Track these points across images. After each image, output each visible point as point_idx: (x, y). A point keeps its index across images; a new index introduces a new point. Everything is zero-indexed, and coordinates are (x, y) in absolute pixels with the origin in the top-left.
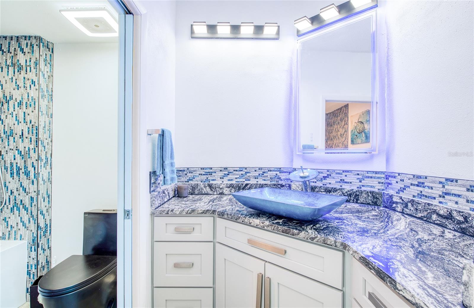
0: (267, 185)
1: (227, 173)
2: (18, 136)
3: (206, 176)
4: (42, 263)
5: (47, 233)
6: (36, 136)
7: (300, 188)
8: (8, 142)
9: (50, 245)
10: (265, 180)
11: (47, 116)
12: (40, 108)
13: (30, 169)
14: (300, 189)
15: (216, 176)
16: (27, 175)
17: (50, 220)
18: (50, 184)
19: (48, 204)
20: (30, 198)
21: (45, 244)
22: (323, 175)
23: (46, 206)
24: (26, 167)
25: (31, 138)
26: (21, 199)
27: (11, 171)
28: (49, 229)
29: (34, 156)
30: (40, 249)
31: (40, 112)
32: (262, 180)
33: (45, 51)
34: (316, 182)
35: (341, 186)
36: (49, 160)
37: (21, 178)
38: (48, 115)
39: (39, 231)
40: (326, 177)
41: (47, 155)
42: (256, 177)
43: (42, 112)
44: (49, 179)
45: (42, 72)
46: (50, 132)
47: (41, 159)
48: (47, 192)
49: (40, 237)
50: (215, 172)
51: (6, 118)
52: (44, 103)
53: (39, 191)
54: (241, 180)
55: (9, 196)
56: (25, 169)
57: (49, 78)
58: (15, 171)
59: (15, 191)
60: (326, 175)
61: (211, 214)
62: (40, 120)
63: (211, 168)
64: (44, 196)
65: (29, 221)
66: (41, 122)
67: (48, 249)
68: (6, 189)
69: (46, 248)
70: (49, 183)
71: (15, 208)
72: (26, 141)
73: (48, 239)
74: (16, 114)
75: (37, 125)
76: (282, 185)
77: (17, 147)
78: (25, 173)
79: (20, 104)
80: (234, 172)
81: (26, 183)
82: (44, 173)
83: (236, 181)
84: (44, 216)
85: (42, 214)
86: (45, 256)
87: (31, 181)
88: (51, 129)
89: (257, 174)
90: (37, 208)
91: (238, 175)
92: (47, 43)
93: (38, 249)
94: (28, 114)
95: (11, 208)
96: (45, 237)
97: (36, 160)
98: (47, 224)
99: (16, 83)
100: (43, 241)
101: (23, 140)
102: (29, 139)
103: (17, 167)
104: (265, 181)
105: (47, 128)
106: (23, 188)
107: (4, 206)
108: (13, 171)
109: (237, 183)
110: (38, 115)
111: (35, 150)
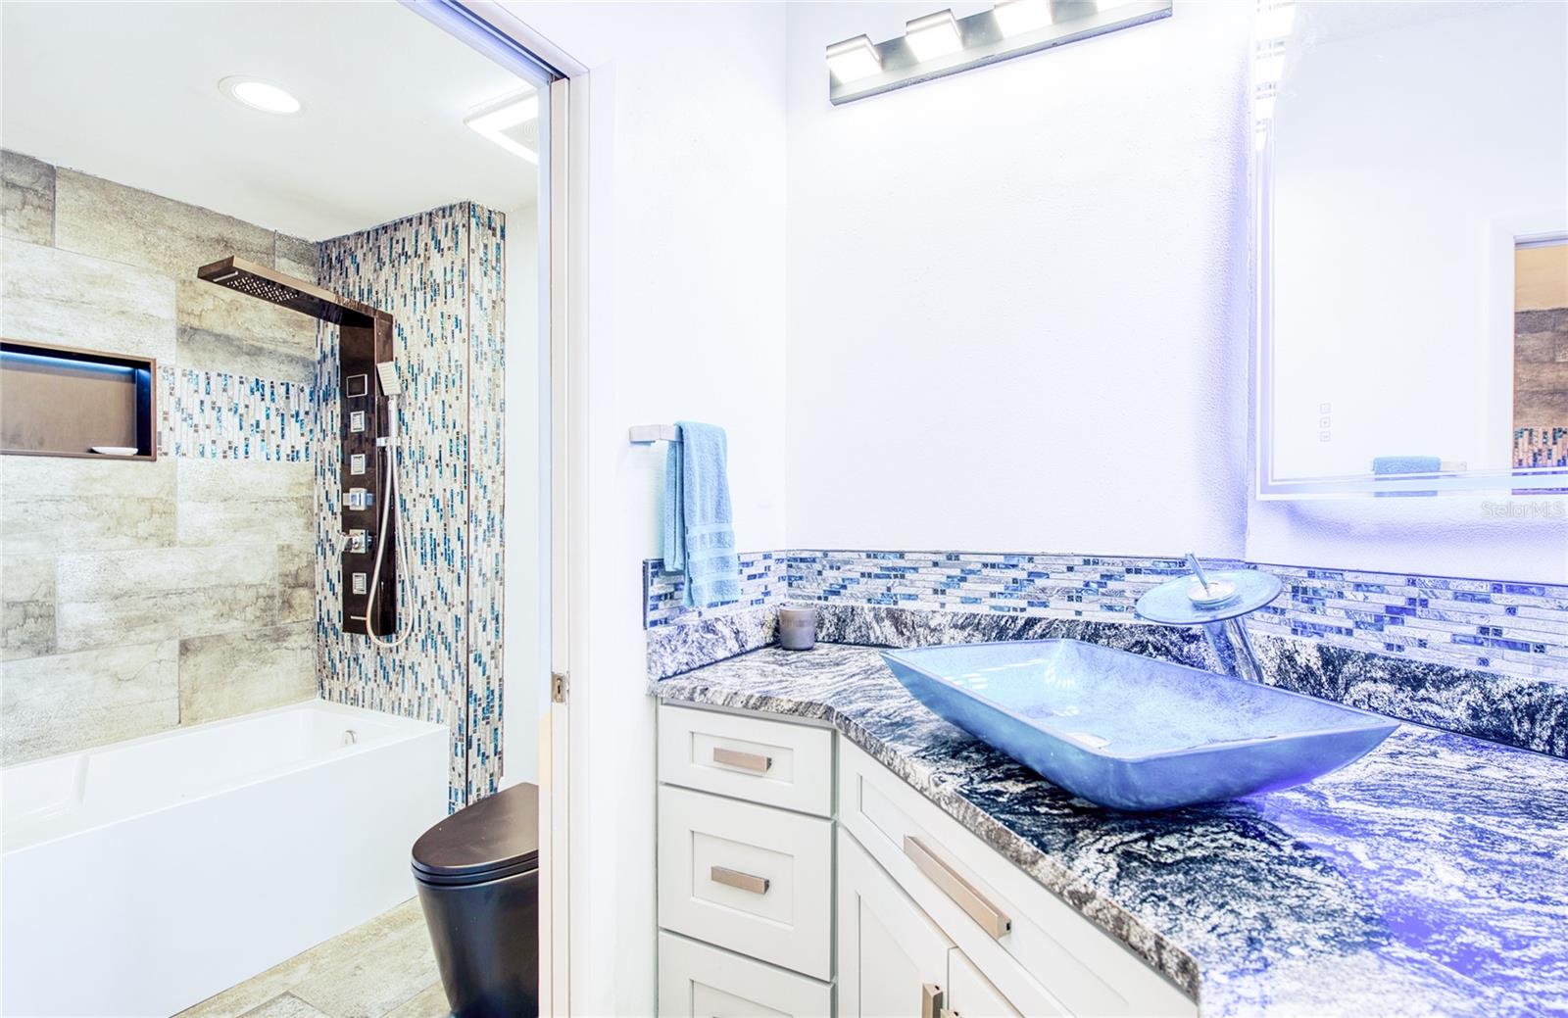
0: (1116, 628)
1: (956, 572)
3: (884, 580)
4: (479, 790)
5: (492, 712)
7: (1272, 654)
8: (417, 477)
9: (499, 746)
10: (1110, 608)
11: (490, 408)
12: (471, 387)
13: (455, 545)
14: (1272, 659)
15: (918, 584)
17: (500, 680)
18: (501, 584)
19: (494, 637)
21: (488, 741)
22: (1388, 603)
23: (489, 643)
24: (446, 541)
28: (497, 702)
29: (461, 510)
30: (473, 752)
32: (1097, 607)
33: (483, 236)
34: (1349, 632)
35: (1484, 662)
38: (493, 405)
39: (471, 707)
40: (1402, 610)
41: (492, 509)
42: (1075, 594)
44: (497, 572)
45: (477, 294)
48: (492, 607)
49: (475, 722)
50: (916, 569)
52: (481, 375)
53: (471, 602)
54: (1012, 602)
55: (420, 611)
57: (494, 307)
58: (429, 550)
59: (428, 599)
60: (1401, 602)
61: (820, 718)
62: (471, 418)
63: (901, 555)
64: (484, 616)
65: (453, 677)
66: (474, 423)
67: (495, 755)
69: (490, 751)
70: (498, 583)
71: (429, 640)
72: (448, 472)
73: (496, 729)
76: (1189, 636)
77: (431, 490)
80: (985, 571)
81: (447, 580)
82: (483, 555)
83: (993, 604)
84: (484, 668)
85: (480, 662)
86: (486, 771)
87: (455, 574)
88: (502, 440)
89: (1075, 581)
90: (465, 645)
91: (999, 582)
92: (487, 214)
93: (470, 751)
94: (450, 406)
96: (488, 723)
97: (465, 523)
98: (491, 688)
99: (429, 330)
100: (481, 733)
102: (453, 469)
104: (1111, 613)
106: (442, 592)
107: (410, 635)
109: (993, 612)
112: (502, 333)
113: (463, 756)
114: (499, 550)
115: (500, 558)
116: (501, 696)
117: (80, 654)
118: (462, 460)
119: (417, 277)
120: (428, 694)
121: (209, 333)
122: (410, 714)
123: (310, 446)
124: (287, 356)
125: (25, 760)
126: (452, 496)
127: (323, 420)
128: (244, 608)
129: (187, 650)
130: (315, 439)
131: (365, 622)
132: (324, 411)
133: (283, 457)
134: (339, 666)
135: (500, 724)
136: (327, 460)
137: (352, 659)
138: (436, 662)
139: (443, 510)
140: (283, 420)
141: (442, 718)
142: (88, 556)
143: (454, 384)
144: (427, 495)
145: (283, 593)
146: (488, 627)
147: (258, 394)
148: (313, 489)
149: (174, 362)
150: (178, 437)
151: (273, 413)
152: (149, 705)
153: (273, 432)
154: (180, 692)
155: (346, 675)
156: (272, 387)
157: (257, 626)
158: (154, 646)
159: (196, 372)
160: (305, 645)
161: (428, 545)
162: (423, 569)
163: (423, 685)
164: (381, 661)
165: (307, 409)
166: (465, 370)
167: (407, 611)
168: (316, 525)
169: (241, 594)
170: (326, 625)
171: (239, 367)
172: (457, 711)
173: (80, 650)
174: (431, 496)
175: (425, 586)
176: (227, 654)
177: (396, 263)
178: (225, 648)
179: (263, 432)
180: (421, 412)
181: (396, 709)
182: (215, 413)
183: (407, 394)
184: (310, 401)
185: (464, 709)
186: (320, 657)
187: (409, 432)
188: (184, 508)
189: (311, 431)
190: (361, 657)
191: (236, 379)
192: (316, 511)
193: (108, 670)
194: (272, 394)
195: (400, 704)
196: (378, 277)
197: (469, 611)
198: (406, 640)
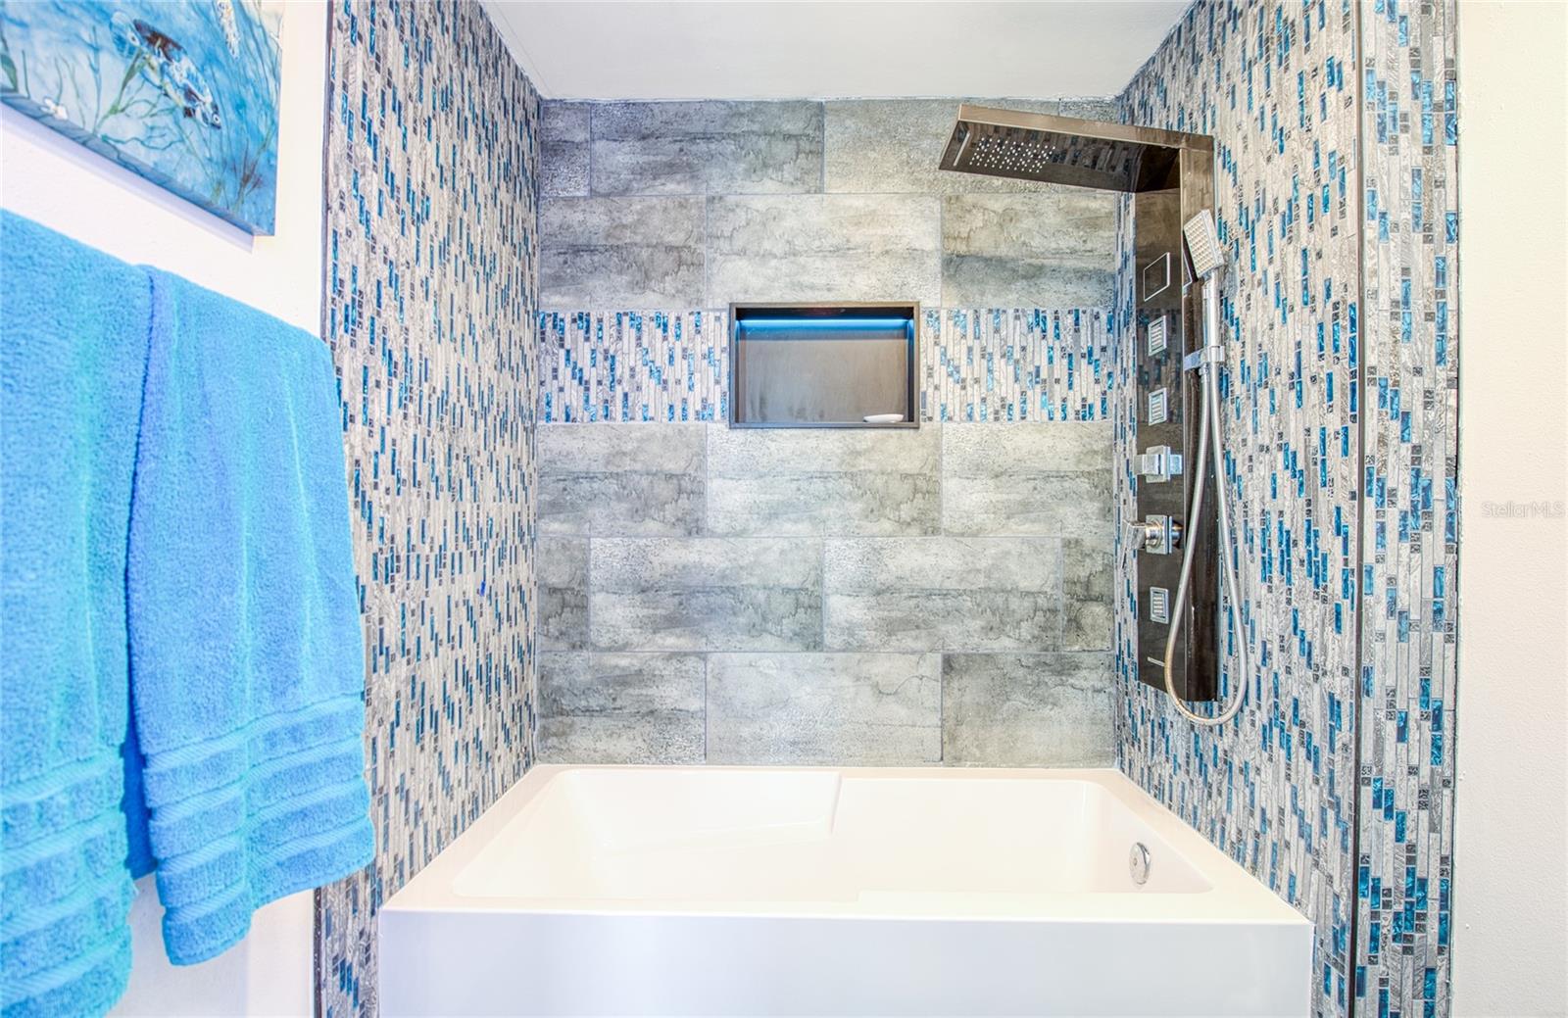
2: (1285, 377)
5: (1421, 928)
6: (1352, 359)
8: (1255, 413)
11: (1419, 237)
12: (1366, 195)
13: (1330, 544)
16: (1317, 576)
17: (1444, 860)
19: (1427, 758)
20: (1327, 700)
21: (1408, 992)
23: (1413, 771)
24: (1312, 535)
25: (1330, 376)
26: (1295, 694)
27: (1264, 550)
28: (1433, 909)
31: (1366, 222)
36: (1438, 493)
37: (1294, 591)
38: (1428, 228)
41: (1425, 466)
43: (1383, 215)
44: (1439, 612)
46: (1442, 328)
47: (1382, 488)
49: (1374, 938)
51: (1248, 308)
53: (1368, 672)
55: (1259, 670)
56: (1308, 542)
58: (1276, 554)
59: (1274, 647)
62: (1368, 264)
66: (1375, 273)
68: (1248, 634)
71: (1276, 731)
72: (1314, 394)
74: (1277, 276)
75: (1352, 298)
77: (1281, 435)
78: (1310, 563)
79: (1289, 218)
81: (1313, 615)
87: (1330, 607)
88: (1451, 305)
90: (1352, 764)
94: (1319, 255)
95: (1264, 727)
97: (1353, 496)
99: (1275, 124)
101: (1300, 397)
102: (1325, 386)
103: (1281, 530)
105: (1418, 303)
106: (1302, 640)
107: (1241, 710)
108: (1270, 555)
110: (1356, 239)
111: (1346, 442)
112: (1450, 63)
113: (1341, 1000)
114: (1441, 557)
115: (1448, 578)
116: (1445, 899)
117: (843, 655)
118: (1345, 362)
119: (1253, 39)
120: (1271, 835)
121: (978, 258)
122: (1239, 856)
123: (1108, 397)
124: (1076, 271)
125: (793, 763)
126: (1323, 441)
127: (1124, 355)
128: (1018, 623)
129: (951, 668)
130: (1115, 386)
131: (1162, 670)
132: (1125, 341)
133: (1071, 416)
134: (1140, 728)
135: (1440, 963)
136: (1128, 413)
137: (1156, 724)
138: (1288, 777)
139: (1306, 474)
140: (1070, 363)
141: (1298, 894)
142: (851, 542)
143: (1326, 206)
144: (1273, 446)
145: (1069, 607)
146: (1413, 734)
147: (1037, 331)
148: (1112, 460)
149: (938, 303)
150: (944, 397)
151: (1057, 354)
152: (910, 729)
153: (1057, 381)
154: (943, 720)
155: (1149, 748)
156: (1057, 318)
157: (1034, 649)
158: (914, 658)
159: (964, 312)
160: (1099, 685)
161: (1275, 544)
162: (1264, 591)
163: (1263, 811)
164: (1197, 743)
165: (1104, 344)
166: (1351, 163)
167: (1238, 666)
168: (1115, 511)
169: (1015, 603)
170: (1126, 663)
171: (1012, 298)
172: (1330, 901)
173: (844, 651)
174: (1280, 447)
175: (1269, 622)
176: (997, 682)
177: (1219, 42)
178: (994, 672)
179: (1045, 381)
180: (1260, 290)
181: (1218, 835)
182: (984, 362)
183: (1237, 266)
184: (1109, 330)
185: (1345, 901)
186: (1120, 708)
187: (1242, 334)
188: (950, 485)
189: (1110, 375)
190: (1168, 725)
191: (1011, 312)
192: (1115, 492)
193: (869, 679)
194: (1057, 327)
195: (1223, 830)
196: (1191, 90)
197: (1361, 690)
198: (1235, 717)
